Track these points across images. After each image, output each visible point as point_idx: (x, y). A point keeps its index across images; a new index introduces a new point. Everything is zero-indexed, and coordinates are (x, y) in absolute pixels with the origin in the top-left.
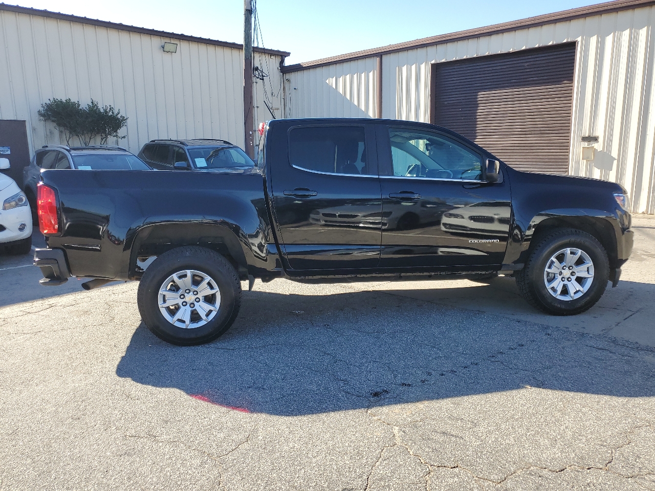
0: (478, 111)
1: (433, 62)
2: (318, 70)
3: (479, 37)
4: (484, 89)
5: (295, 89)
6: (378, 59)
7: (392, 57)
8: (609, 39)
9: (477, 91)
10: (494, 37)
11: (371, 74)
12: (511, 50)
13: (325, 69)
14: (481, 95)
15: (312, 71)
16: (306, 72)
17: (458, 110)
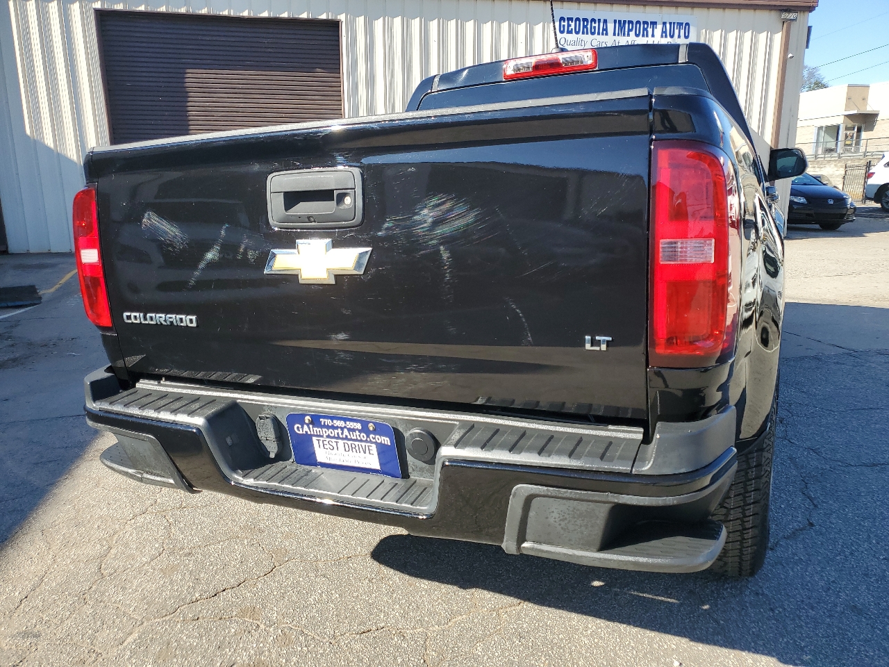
8: (378, 24)
17: (155, 98)
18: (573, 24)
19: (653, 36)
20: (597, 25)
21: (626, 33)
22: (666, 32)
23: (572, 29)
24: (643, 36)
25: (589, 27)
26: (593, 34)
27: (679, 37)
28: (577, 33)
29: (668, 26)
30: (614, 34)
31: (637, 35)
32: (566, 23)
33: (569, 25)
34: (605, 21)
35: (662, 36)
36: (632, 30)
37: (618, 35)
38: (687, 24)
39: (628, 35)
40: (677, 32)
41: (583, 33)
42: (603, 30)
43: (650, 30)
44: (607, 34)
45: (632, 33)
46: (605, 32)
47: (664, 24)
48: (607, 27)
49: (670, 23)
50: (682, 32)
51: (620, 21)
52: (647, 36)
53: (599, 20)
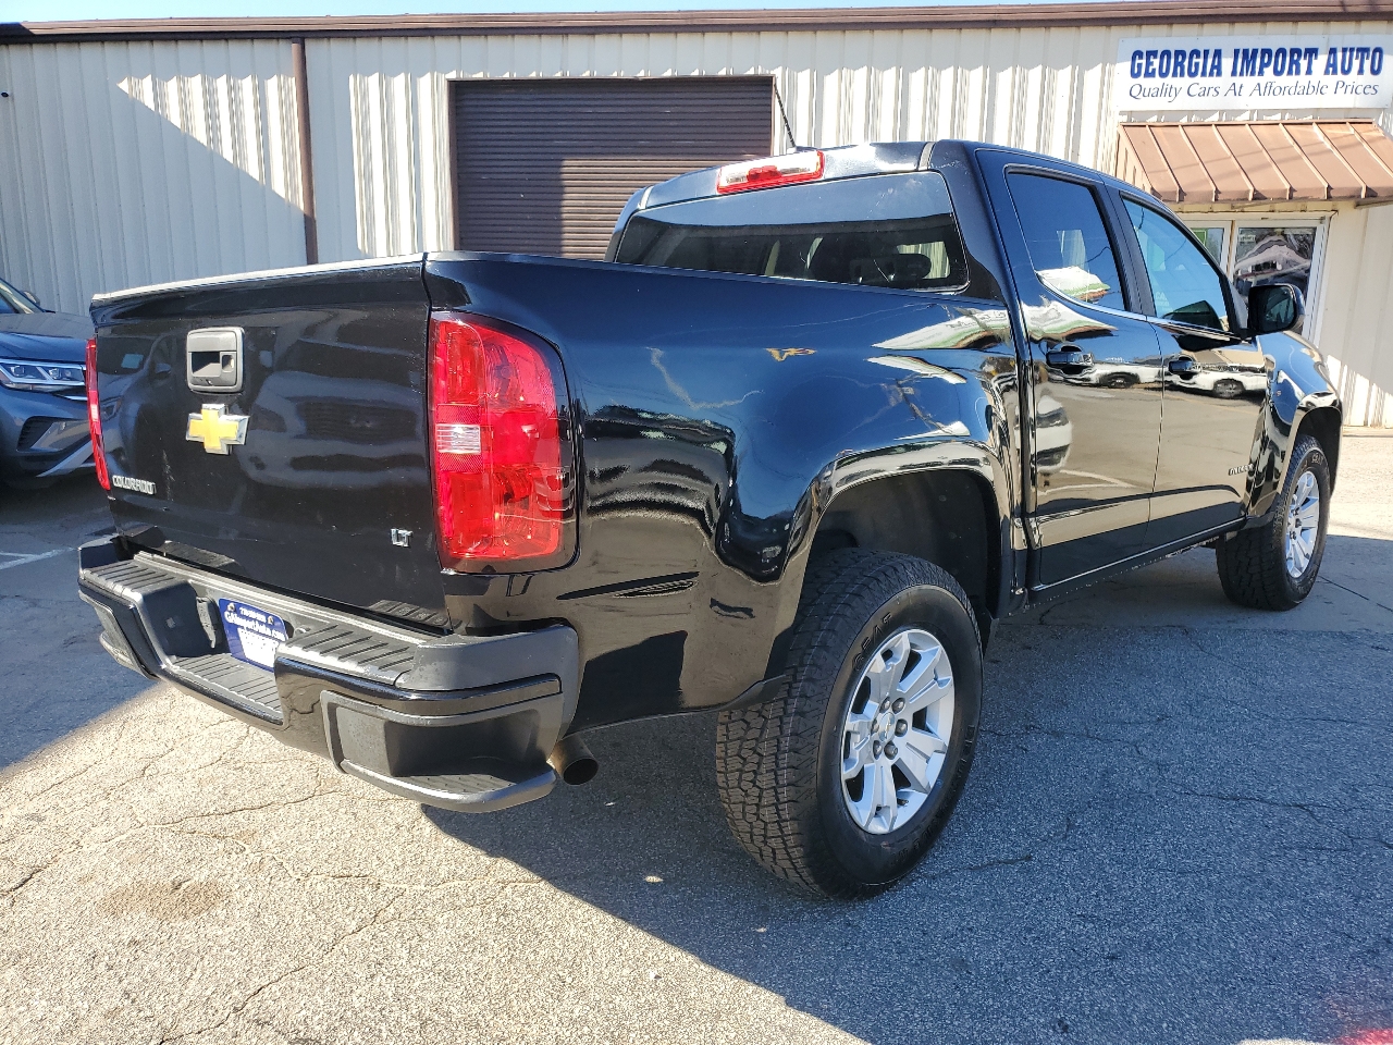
0: (565, 203)
1: (453, 75)
2: (88, 51)
3: (567, 34)
4: (575, 153)
5: (5, 95)
6: (295, 47)
7: (336, 47)
8: (831, 81)
9: (559, 157)
10: (600, 40)
11: (272, 84)
12: (641, 74)
13: (111, 51)
14: (571, 166)
15: (62, 51)
16: (38, 51)
17: (515, 196)
18: (1156, 62)
19: (1309, 72)
20: (1201, 61)
21: (1257, 70)
22: (1334, 66)
23: (1154, 70)
24: (1290, 73)
25: (1186, 63)
26: (1192, 75)
27: (1361, 71)
28: (1163, 75)
29: (1339, 55)
30: (1234, 73)
31: (1277, 73)
32: (1144, 61)
33: (1149, 64)
34: (1218, 53)
35: (1327, 72)
36: (1268, 65)
37: (1241, 74)
38: (1378, 50)
39: (1261, 73)
40: (1356, 64)
41: (1175, 75)
42: (1213, 67)
43: (1304, 63)
44: (1219, 74)
45: (1269, 71)
46: (1215, 71)
47: (1333, 51)
48: (1219, 62)
49: (1344, 50)
50: (1367, 64)
51: (1246, 52)
52: (1298, 72)
53: (1206, 52)
